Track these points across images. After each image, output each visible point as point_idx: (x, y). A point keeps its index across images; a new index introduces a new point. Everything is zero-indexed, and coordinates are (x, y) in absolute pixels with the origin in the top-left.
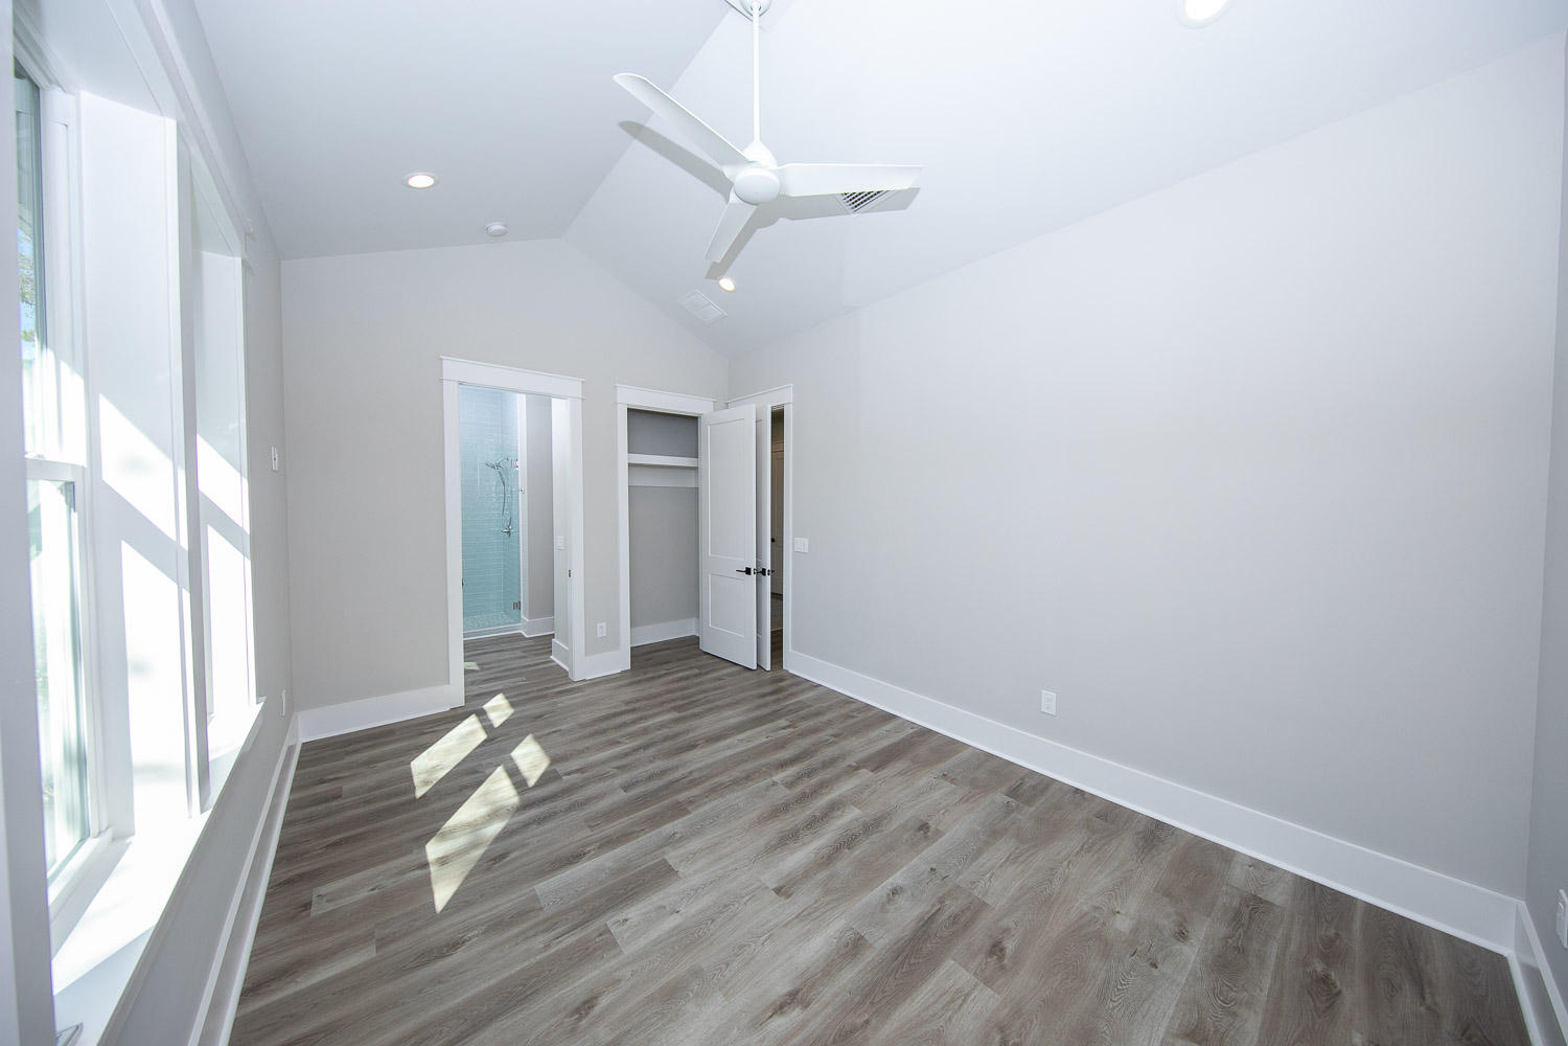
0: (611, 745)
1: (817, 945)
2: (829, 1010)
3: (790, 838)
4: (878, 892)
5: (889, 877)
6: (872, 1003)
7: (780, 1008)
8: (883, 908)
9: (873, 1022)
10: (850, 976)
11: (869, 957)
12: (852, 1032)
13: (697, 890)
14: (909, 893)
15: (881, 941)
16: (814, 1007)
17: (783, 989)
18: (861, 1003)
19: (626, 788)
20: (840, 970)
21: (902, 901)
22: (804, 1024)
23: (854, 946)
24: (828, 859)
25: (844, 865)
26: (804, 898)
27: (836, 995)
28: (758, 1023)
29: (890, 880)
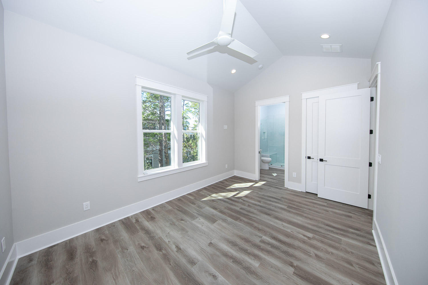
0: (258, 201)
1: (193, 253)
2: (175, 256)
3: (233, 244)
4: (214, 271)
5: (221, 275)
6: (175, 266)
7: (177, 247)
8: (206, 271)
9: (170, 266)
10: (183, 261)
11: (189, 266)
12: (169, 261)
13: (209, 228)
14: (215, 282)
15: (194, 270)
16: (176, 253)
17: (181, 247)
18: (175, 263)
19: (241, 209)
20: (185, 258)
21: (210, 279)
22: (173, 251)
23: (192, 262)
24: (226, 255)
25: (223, 259)
26: (209, 249)
27: (178, 258)
28: (174, 243)
29: (220, 275)
